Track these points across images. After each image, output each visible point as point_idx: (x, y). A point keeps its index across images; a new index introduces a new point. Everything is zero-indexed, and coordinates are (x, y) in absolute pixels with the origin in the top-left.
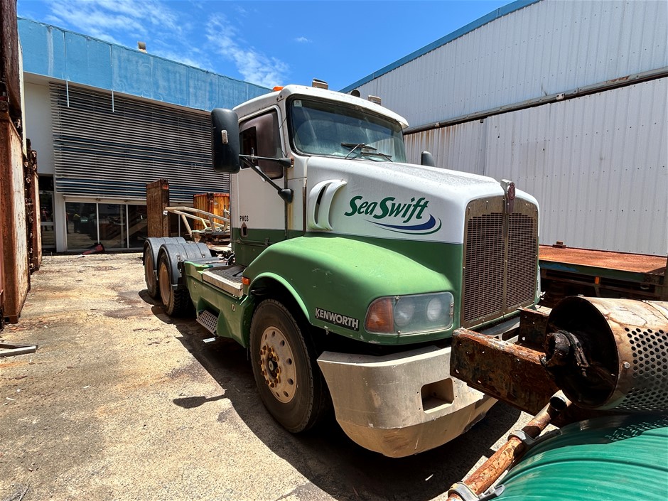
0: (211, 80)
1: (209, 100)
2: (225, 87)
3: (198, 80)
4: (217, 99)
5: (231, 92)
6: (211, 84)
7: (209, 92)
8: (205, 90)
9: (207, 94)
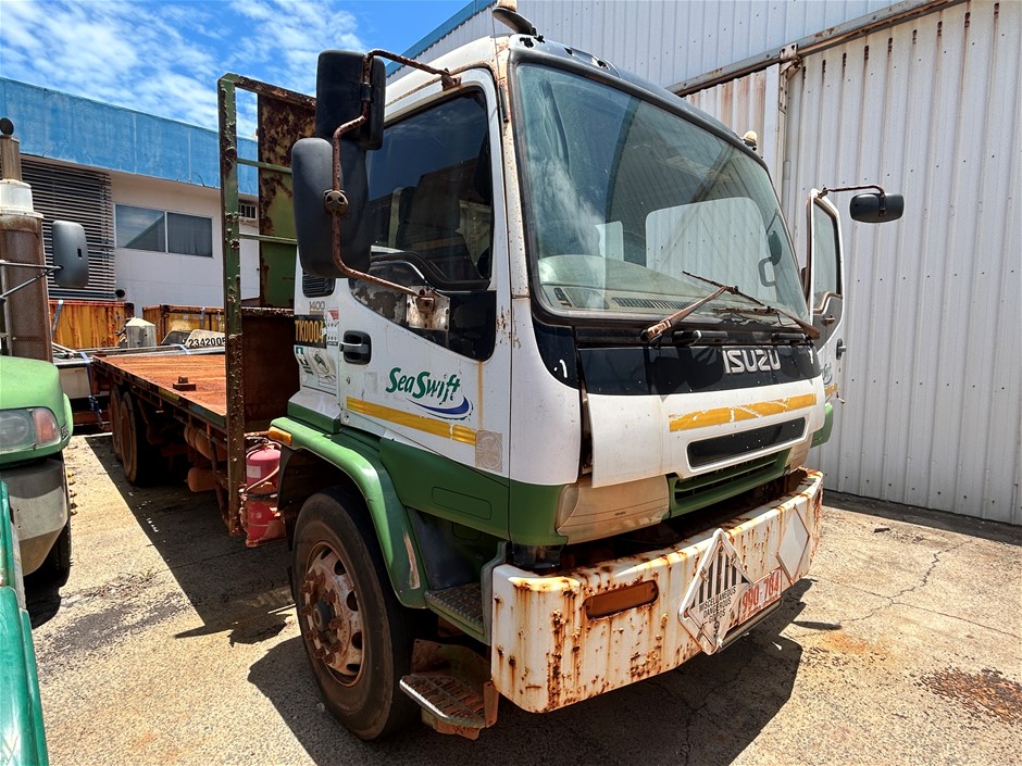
0: (55, 104)
1: (52, 138)
2: (86, 118)
3: (26, 104)
4: (69, 138)
5: (100, 125)
6: (54, 111)
7: (51, 124)
8: (43, 121)
9: (48, 128)
